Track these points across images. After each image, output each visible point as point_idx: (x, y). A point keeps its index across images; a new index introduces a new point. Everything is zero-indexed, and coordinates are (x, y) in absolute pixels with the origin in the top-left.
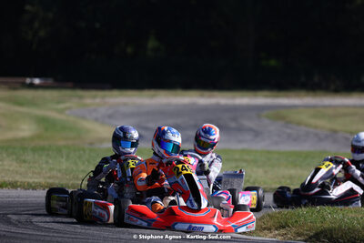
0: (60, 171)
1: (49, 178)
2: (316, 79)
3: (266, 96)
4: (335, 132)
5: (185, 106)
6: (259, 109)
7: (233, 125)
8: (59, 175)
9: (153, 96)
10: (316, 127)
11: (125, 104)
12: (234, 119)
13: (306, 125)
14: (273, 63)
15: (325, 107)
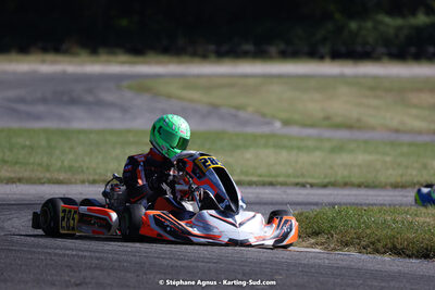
3: (123, 63)
4: (215, 107)
6: (118, 79)
7: (90, 98)
10: (191, 101)
12: (90, 91)
13: (178, 98)
14: (124, 22)
15: (199, 76)
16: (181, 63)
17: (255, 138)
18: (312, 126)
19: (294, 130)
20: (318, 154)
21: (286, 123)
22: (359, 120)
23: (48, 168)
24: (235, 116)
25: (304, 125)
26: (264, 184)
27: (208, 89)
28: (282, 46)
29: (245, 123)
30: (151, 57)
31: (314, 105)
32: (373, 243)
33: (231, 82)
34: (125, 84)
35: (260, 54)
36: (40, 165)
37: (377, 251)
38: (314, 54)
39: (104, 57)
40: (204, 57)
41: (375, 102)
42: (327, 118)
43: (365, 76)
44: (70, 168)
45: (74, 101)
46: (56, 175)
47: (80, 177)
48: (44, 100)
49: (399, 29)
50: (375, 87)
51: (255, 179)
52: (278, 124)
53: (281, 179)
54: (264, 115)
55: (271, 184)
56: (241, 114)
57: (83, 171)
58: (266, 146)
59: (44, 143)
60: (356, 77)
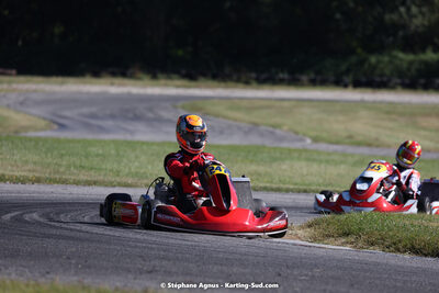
0: (35, 163)
1: (29, 171)
2: (227, 70)
3: (178, 87)
4: (256, 125)
5: (96, 94)
7: (150, 115)
8: (39, 168)
9: (62, 83)
10: (235, 120)
11: (35, 91)
12: (150, 110)
13: (225, 117)
14: (180, 53)
15: (241, 99)
16: (227, 87)
17: (290, 151)
18: (337, 143)
19: (322, 146)
20: (343, 166)
21: (316, 140)
22: (377, 139)
23: (118, 173)
24: (272, 133)
25: (331, 143)
26: (299, 192)
27: (250, 109)
28: (312, 76)
29: (281, 139)
30: (202, 81)
31: (338, 125)
32: (395, 244)
33: (269, 104)
34: (180, 104)
35: (294, 81)
36: (111, 170)
37: (398, 250)
38: (339, 82)
39: (163, 82)
40: (247, 83)
41: (391, 125)
42: (350, 137)
43: (381, 102)
44: (137, 173)
45: (137, 118)
46: (124, 180)
47: (145, 181)
48: (112, 117)
49: (411, 63)
50: (391, 111)
51: (292, 187)
52: (309, 141)
53: (313, 188)
54: (296, 133)
55: (305, 191)
56: (278, 131)
57: (147, 177)
58: (299, 159)
59: (113, 152)
60: (374, 102)
